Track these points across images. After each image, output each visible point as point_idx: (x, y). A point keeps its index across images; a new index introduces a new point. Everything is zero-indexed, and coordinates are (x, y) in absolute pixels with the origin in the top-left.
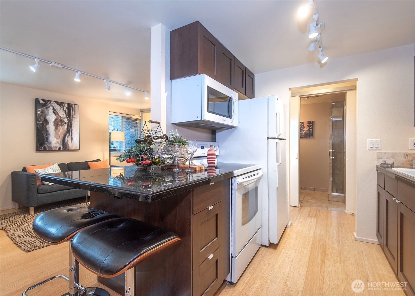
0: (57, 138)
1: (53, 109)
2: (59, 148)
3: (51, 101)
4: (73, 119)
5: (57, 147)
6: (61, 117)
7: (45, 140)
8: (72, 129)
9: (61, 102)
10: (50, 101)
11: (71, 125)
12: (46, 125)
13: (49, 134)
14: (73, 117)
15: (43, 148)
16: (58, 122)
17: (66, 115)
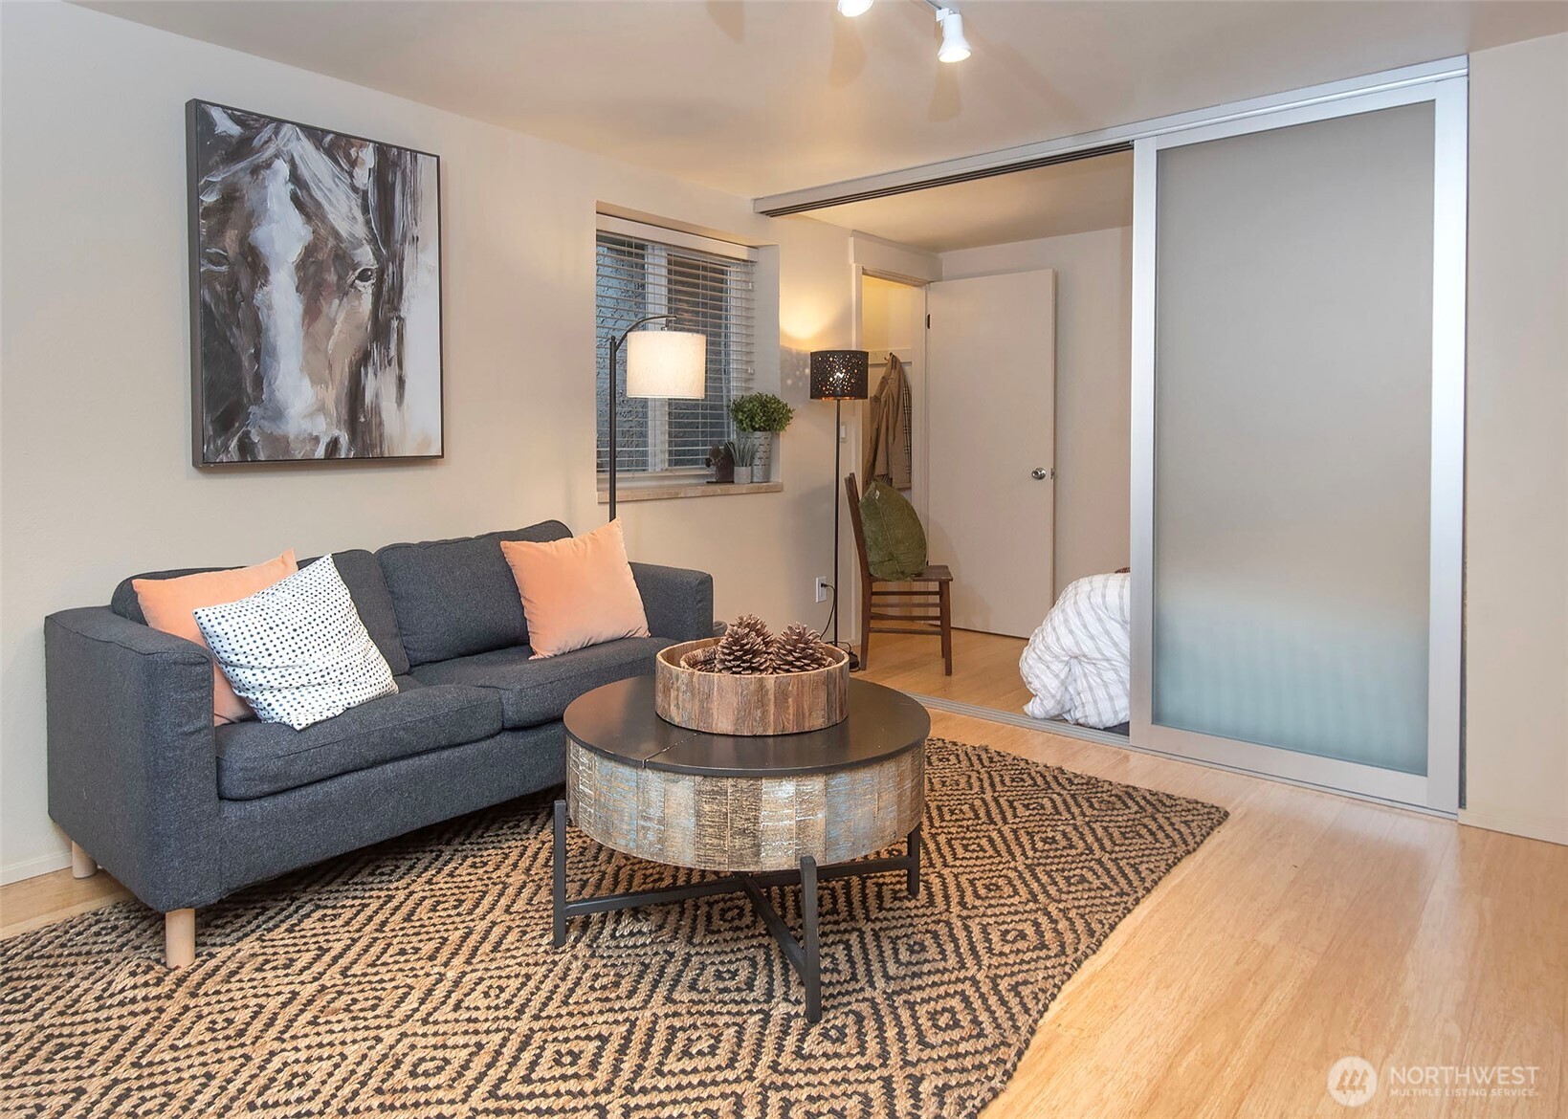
0: (316, 380)
1: (295, 177)
2: (328, 445)
3: (281, 122)
4: (408, 251)
5: (316, 440)
6: (337, 235)
7: (249, 390)
8: (400, 319)
9: (338, 135)
10: (273, 120)
11: (398, 290)
12: (253, 286)
13: (273, 352)
14: (409, 237)
15: (234, 444)
16: (320, 266)
17: (368, 222)
